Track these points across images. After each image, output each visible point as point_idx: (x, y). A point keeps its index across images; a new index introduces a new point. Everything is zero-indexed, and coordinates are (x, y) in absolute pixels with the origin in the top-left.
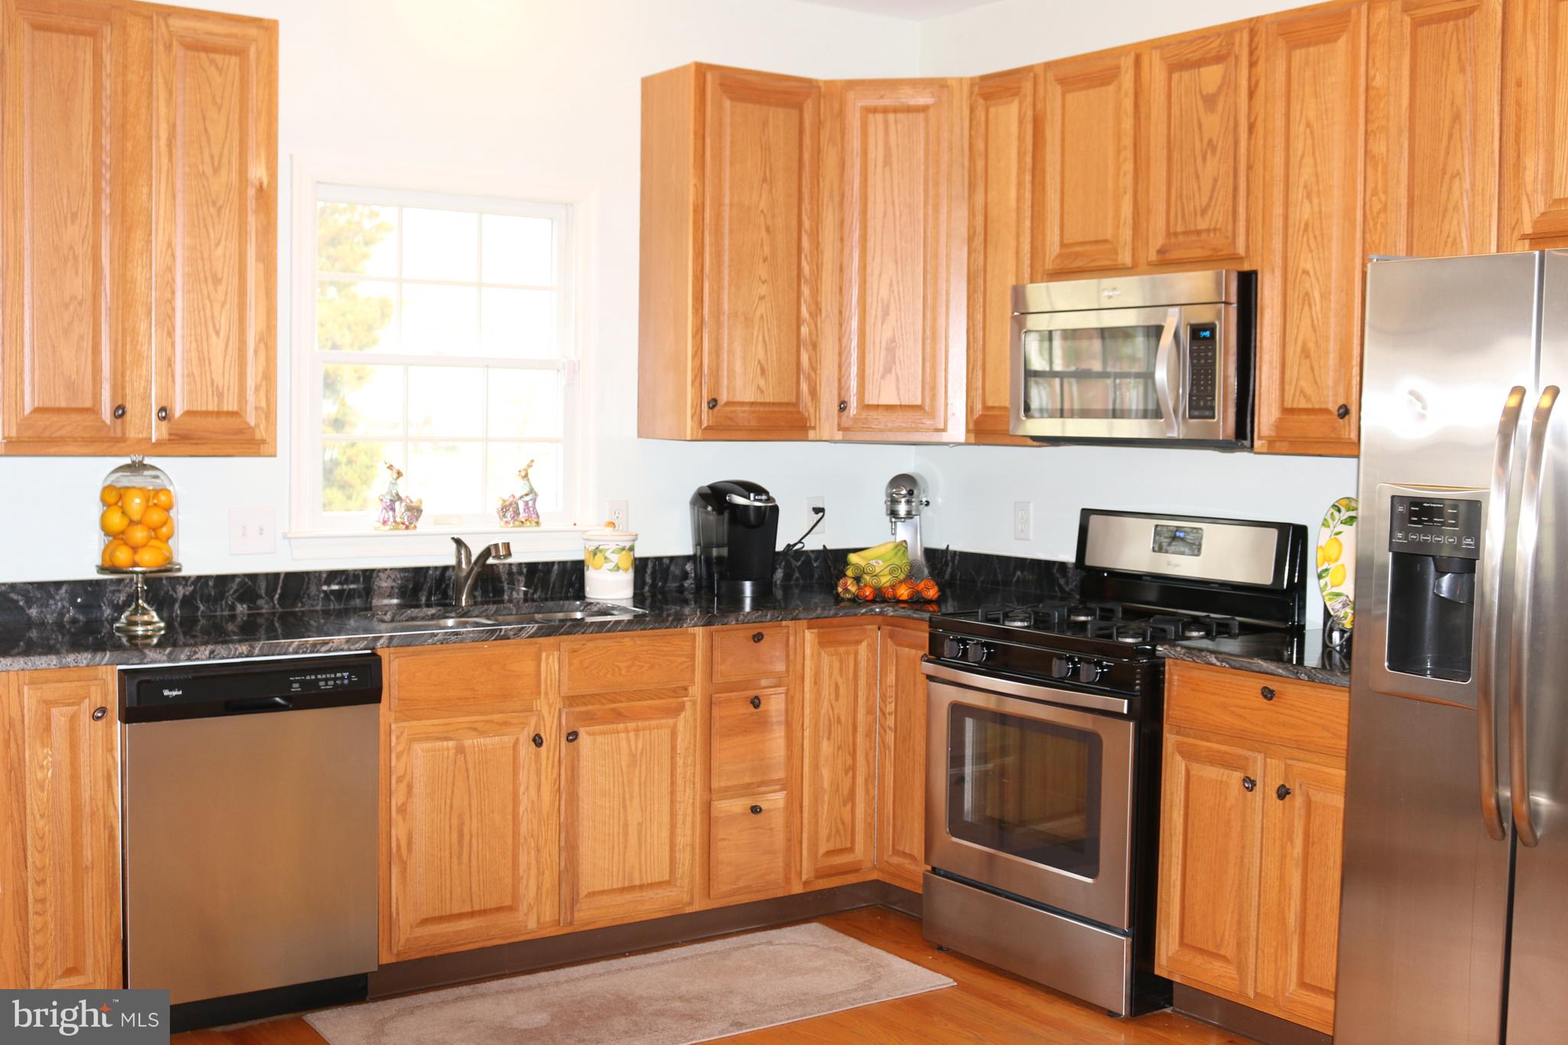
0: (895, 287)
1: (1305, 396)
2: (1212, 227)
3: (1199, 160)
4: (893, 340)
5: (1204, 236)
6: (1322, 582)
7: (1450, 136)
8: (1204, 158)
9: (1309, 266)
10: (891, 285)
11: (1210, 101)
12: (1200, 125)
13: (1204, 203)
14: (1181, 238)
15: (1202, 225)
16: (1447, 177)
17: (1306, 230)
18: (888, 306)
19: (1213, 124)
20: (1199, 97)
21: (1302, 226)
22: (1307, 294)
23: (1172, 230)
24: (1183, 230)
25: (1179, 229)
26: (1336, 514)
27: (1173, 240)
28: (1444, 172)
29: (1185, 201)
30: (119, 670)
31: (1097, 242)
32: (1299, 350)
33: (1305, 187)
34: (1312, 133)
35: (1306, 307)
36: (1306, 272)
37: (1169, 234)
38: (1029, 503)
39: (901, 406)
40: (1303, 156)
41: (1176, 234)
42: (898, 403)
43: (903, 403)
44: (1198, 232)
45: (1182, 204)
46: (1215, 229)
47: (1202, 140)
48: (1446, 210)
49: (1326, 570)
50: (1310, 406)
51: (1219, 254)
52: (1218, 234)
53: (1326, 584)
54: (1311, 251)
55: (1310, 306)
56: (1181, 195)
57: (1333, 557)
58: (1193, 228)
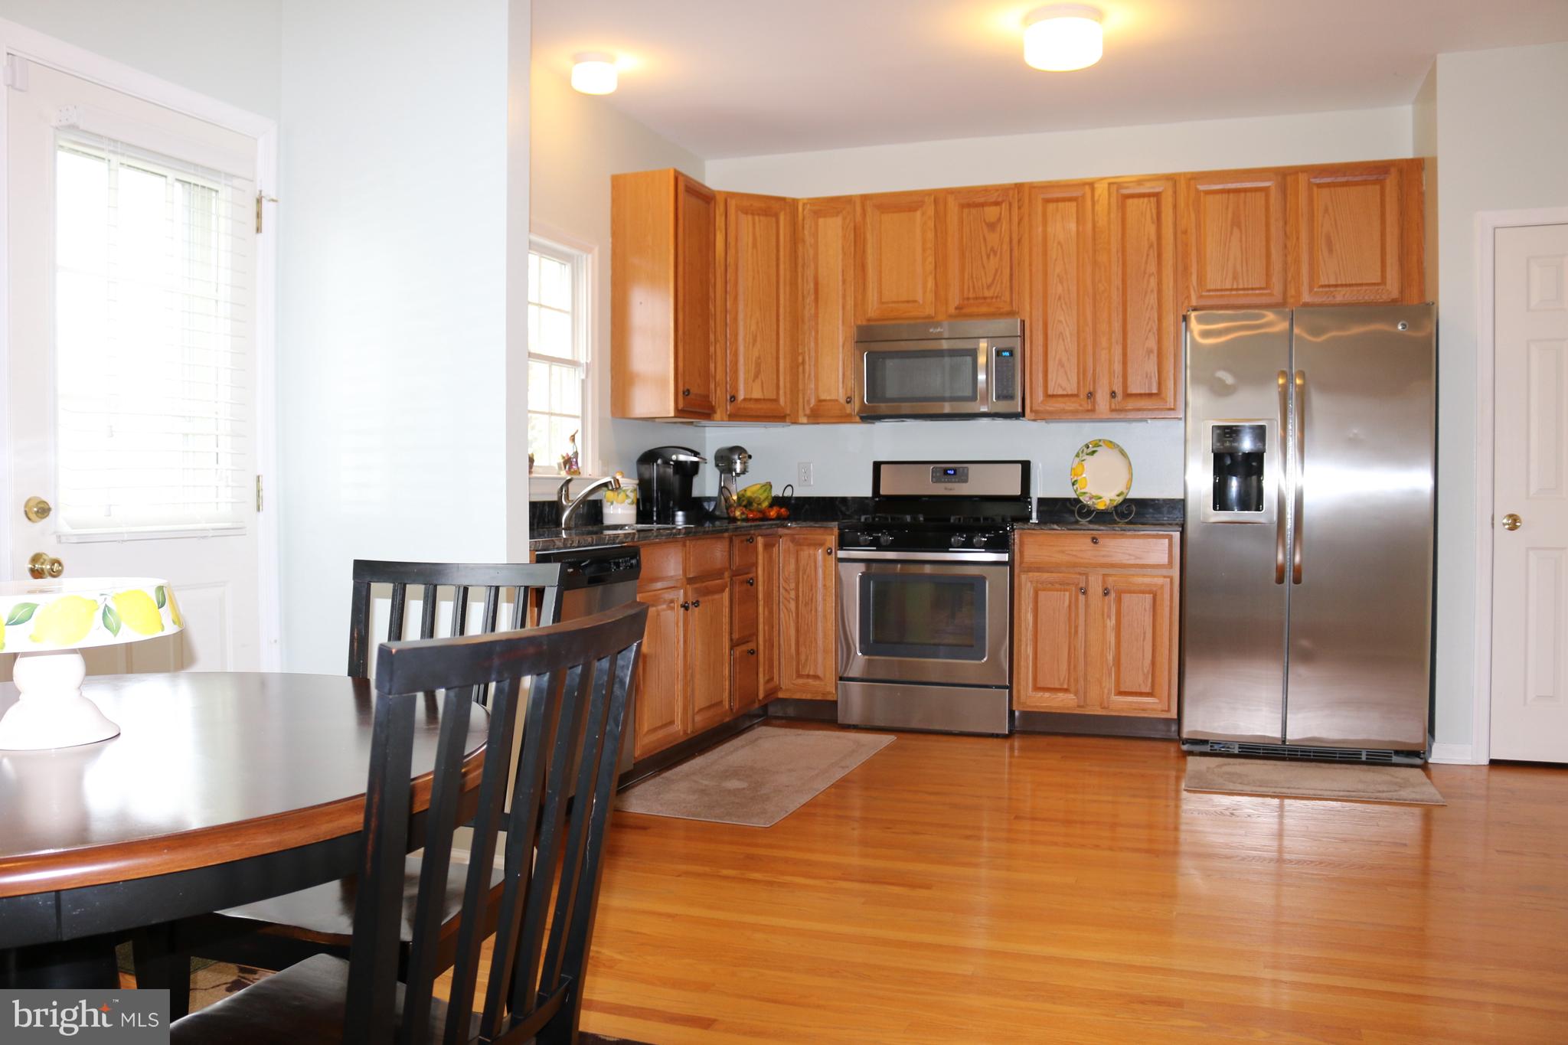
0: (760, 324)
1: (1061, 387)
2: (996, 295)
3: (985, 257)
4: (759, 358)
5: (988, 301)
6: (1075, 487)
7: (1148, 255)
8: (988, 257)
9: (1062, 319)
10: (757, 323)
11: (992, 226)
12: (985, 240)
13: (990, 280)
14: (972, 301)
15: (987, 294)
16: (1147, 276)
17: (1060, 298)
18: (756, 336)
19: (993, 238)
20: (983, 224)
21: (1057, 297)
22: (1061, 333)
23: (965, 296)
24: (974, 296)
25: (971, 295)
26: (1085, 449)
27: (966, 302)
28: (1145, 273)
29: (975, 280)
30: (537, 555)
31: (908, 302)
32: (1057, 362)
33: (1058, 276)
34: (1062, 247)
35: (1061, 340)
36: (1060, 322)
37: (964, 299)
38: (810, 463)
39: (764, 399)
40: (1056, 260)
41: (968, 299)
42: (762, 397)
43: (766, 397)
44: (985, 298)
45: (973, 282)
46: (997, 297)
47: (986, 246)
48: (1146, 293)
49: (1076, 481)
50: (1065, 393)
51: (1002, 310)
52: (998, 300)
53: (1077, 488)
54: (1063, 309)
55: (1063, 340)
56: (972, 277)
57: (1080, 473)
58: (981, 295)
